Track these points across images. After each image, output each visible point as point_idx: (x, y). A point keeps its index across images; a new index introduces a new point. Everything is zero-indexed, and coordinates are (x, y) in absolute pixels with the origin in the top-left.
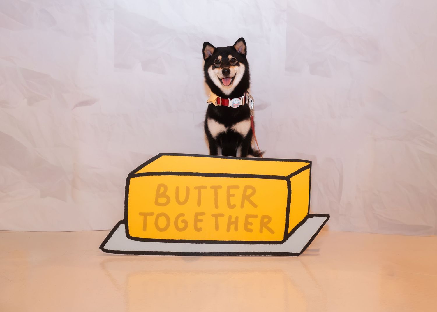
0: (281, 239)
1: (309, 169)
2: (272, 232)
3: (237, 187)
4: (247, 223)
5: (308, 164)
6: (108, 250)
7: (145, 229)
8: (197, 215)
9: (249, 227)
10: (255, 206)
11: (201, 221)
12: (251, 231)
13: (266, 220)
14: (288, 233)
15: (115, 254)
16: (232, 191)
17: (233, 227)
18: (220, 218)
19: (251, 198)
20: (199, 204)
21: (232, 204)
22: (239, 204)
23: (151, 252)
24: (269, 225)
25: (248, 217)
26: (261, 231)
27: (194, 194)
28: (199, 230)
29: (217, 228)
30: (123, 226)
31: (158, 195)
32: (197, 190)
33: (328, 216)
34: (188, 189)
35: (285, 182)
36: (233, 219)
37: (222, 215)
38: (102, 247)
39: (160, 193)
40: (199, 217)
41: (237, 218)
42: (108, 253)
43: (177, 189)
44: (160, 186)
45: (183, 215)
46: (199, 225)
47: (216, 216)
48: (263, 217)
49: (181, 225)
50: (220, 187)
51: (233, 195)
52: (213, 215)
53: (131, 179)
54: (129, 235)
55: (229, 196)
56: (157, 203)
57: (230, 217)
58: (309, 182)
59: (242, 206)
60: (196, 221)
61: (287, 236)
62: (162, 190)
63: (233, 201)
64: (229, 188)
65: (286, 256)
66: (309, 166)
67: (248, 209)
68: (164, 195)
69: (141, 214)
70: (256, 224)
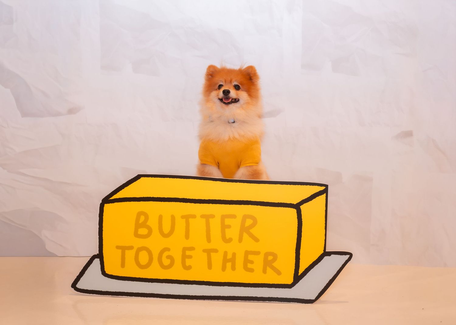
0: (290, 281)
1: (325, 194)
2: (279, 273)
3: (233, 216)
4: (247, 261)
5: (323, 188)
6: (81, 289)
7: (123, 265)
8: (185, 249)
9: (250, 266)
10: (256, 240)
11: (190, 257)
12: (252, 270)
13: (270, 258)
14: (299, 274)
15: (90, 294)
16: (227, 221)
17: (229, 265)
18: (213, 254)
19: (251, 231)
20: (187, 236)
21: (228, 237)
22: (236, 238)
23: (131, 293)
24: (275, 264)
25: (247, 253)
26: (265, 271)
27: (180, 225)
28: (189, 268)
29: (210, 266)
30: (97, 261)
31: (138, 226)
32: (184, 220)
33: (351, 255)
34: (173, 218)
35: (294, 211)
36: (229, 256)
37: (216, 251)
38: (74, 286)
39: (140, 222)
40: (188, 253)
41: (234, 255)
42: (81, 292)
43: (161, 218)
44: (140, 214)
45: (168, 249)
46: (188, 262)
47: (209, 252)
48: (267, 254)
49: (166, 262)
50: (213, 216)
51: (229, 227)
52: (204, 251)
53: (105, 205)
54: (105, 272)
55: (224, 227)
56: (137, 235)
57: (226, 253)
58: (325, 211)
59: (240, 240)
60: (184, 257)
61: (297, 278)
62: (142, 218)
63: (229, 233)
64: (223, 217)
65: (296, 303)
66: (325, 191)
67: (248, 244)
68: (144, 225)
69: (118, 247)
70: (258, 262)
